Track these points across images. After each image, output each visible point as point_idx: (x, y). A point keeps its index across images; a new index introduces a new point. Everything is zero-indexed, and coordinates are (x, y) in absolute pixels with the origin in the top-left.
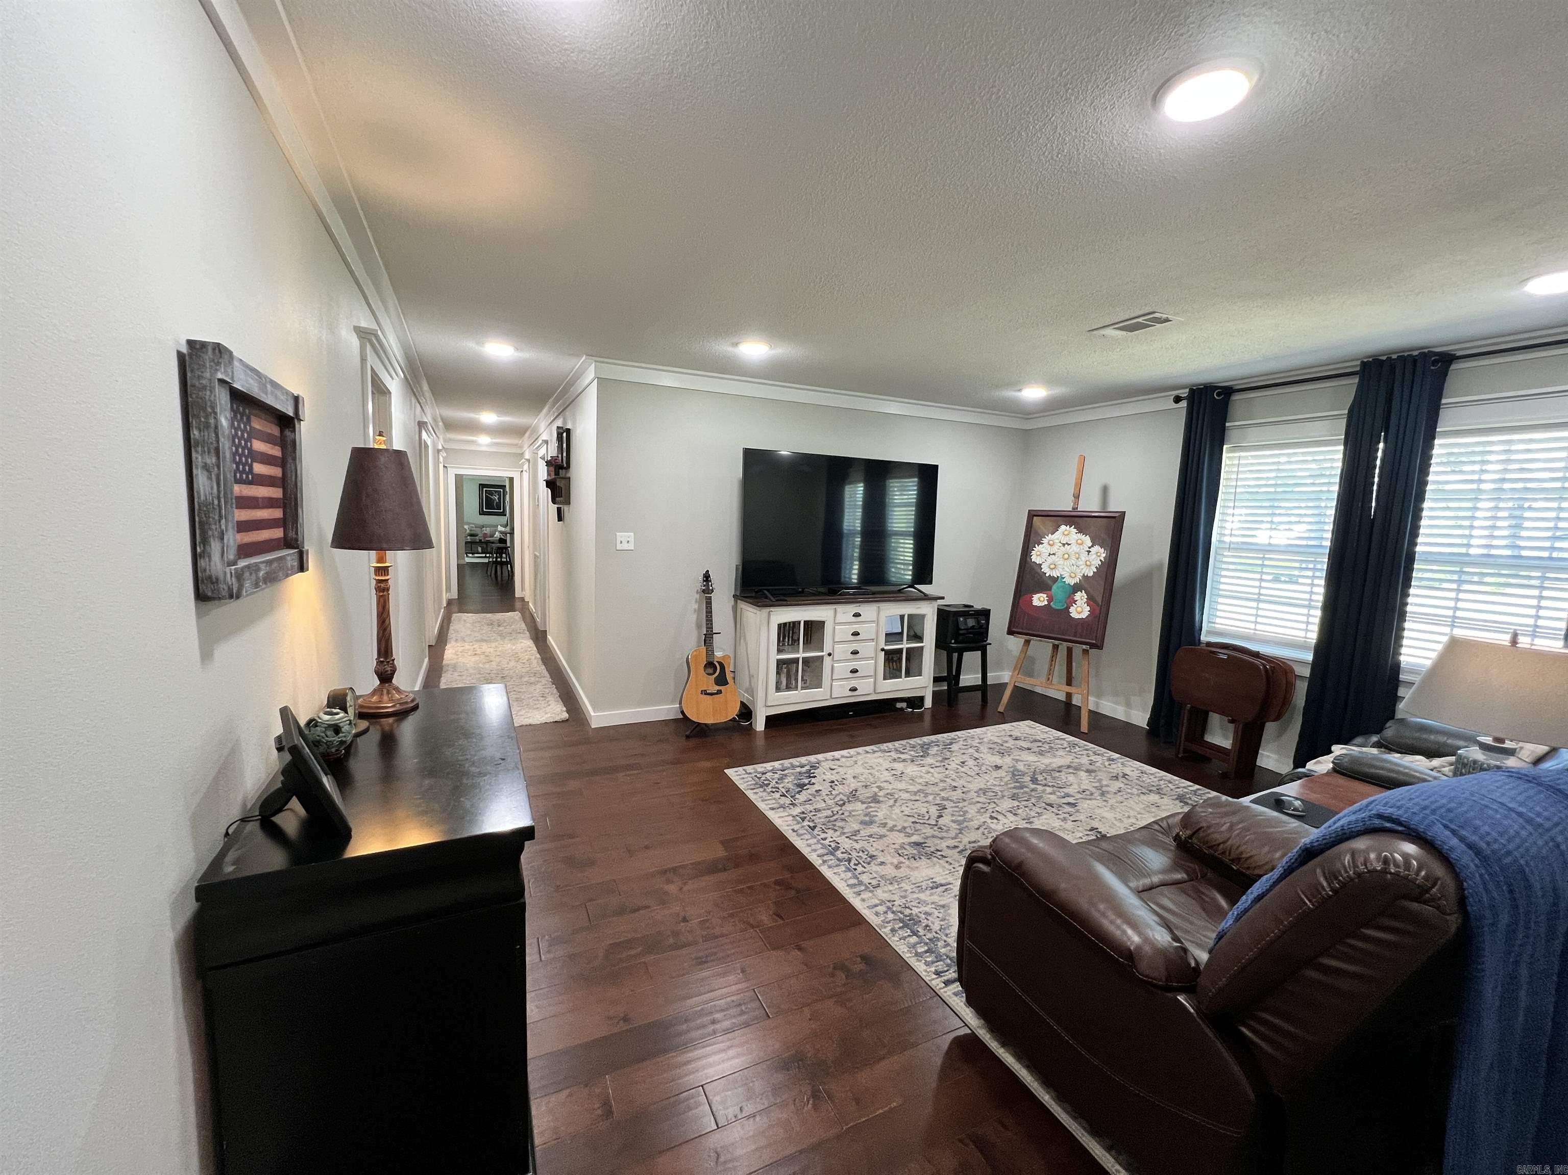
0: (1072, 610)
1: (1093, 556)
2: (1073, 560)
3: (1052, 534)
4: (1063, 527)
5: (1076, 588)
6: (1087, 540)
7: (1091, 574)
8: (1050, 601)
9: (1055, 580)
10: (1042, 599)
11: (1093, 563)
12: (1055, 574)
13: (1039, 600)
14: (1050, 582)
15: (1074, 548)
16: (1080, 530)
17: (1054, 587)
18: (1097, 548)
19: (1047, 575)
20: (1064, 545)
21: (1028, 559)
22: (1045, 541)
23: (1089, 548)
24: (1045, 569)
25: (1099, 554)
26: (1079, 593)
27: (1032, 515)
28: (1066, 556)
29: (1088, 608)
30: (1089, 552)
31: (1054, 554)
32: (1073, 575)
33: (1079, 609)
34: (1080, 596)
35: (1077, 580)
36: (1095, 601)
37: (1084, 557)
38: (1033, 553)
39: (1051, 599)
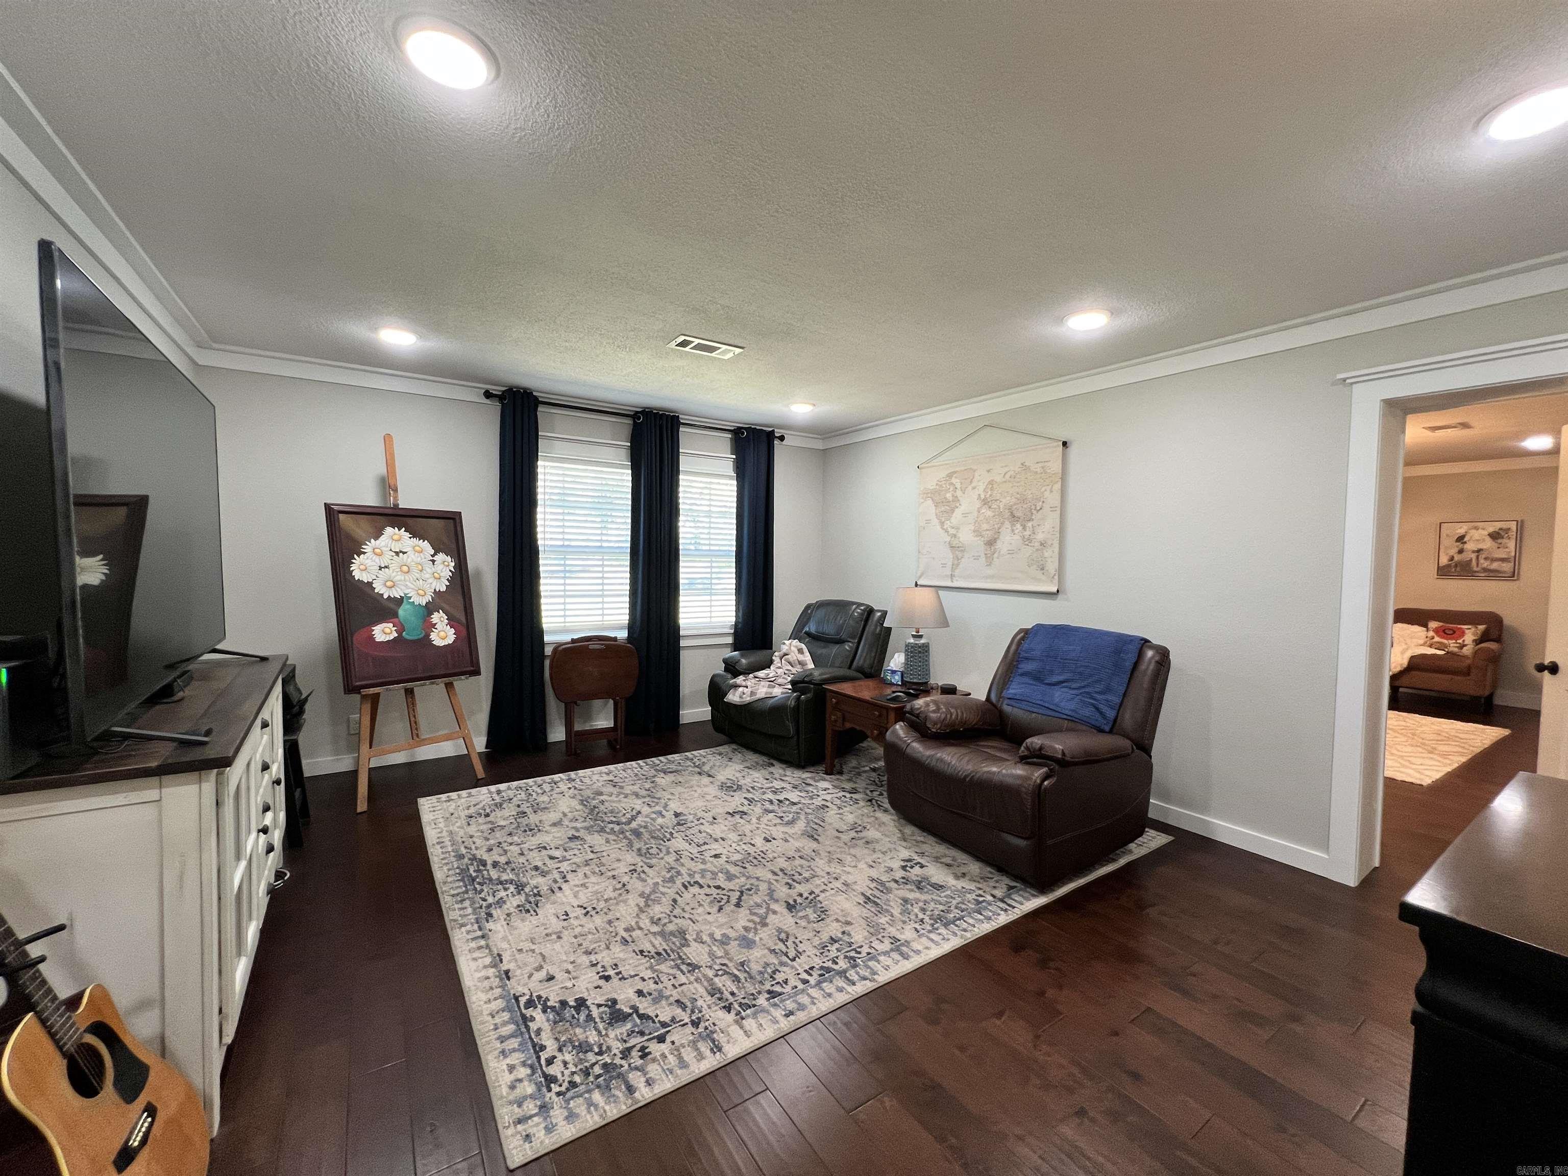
0: (433, 636)
1: (439, 567)
2: (416, 574)
3: (375, 539)
4: (389, 530)
5: (429, 609)
6: (426, 546)
7: (443, 589)
8: (400, 632)
9: (399, 601)
10: (388, 630)
11: (442, 574)
12: (396, 593)
13: (383, 632)
14: (392, 606)
15: (412, 557)
16: (415, 534)
17: (401, 612)
18: (441, 557)
19: (385, 596)
20: (397, 553)
21: (347, 576)
22: (368, 548)
23: (433, 556)
24: (379, 588)
25: (445, 565)
26: (436, 614)
27: (333, 511)
28: (405, 569)
29: (453, 631)
30: (433, 561)
31: (386, 567)
32: (421, 592)
33: (442, 634)
34: (439, 618)
35: (429, 598)
36: (459, 622)
37: (429, 567)
38: (353, 567)
39: (401, 629)
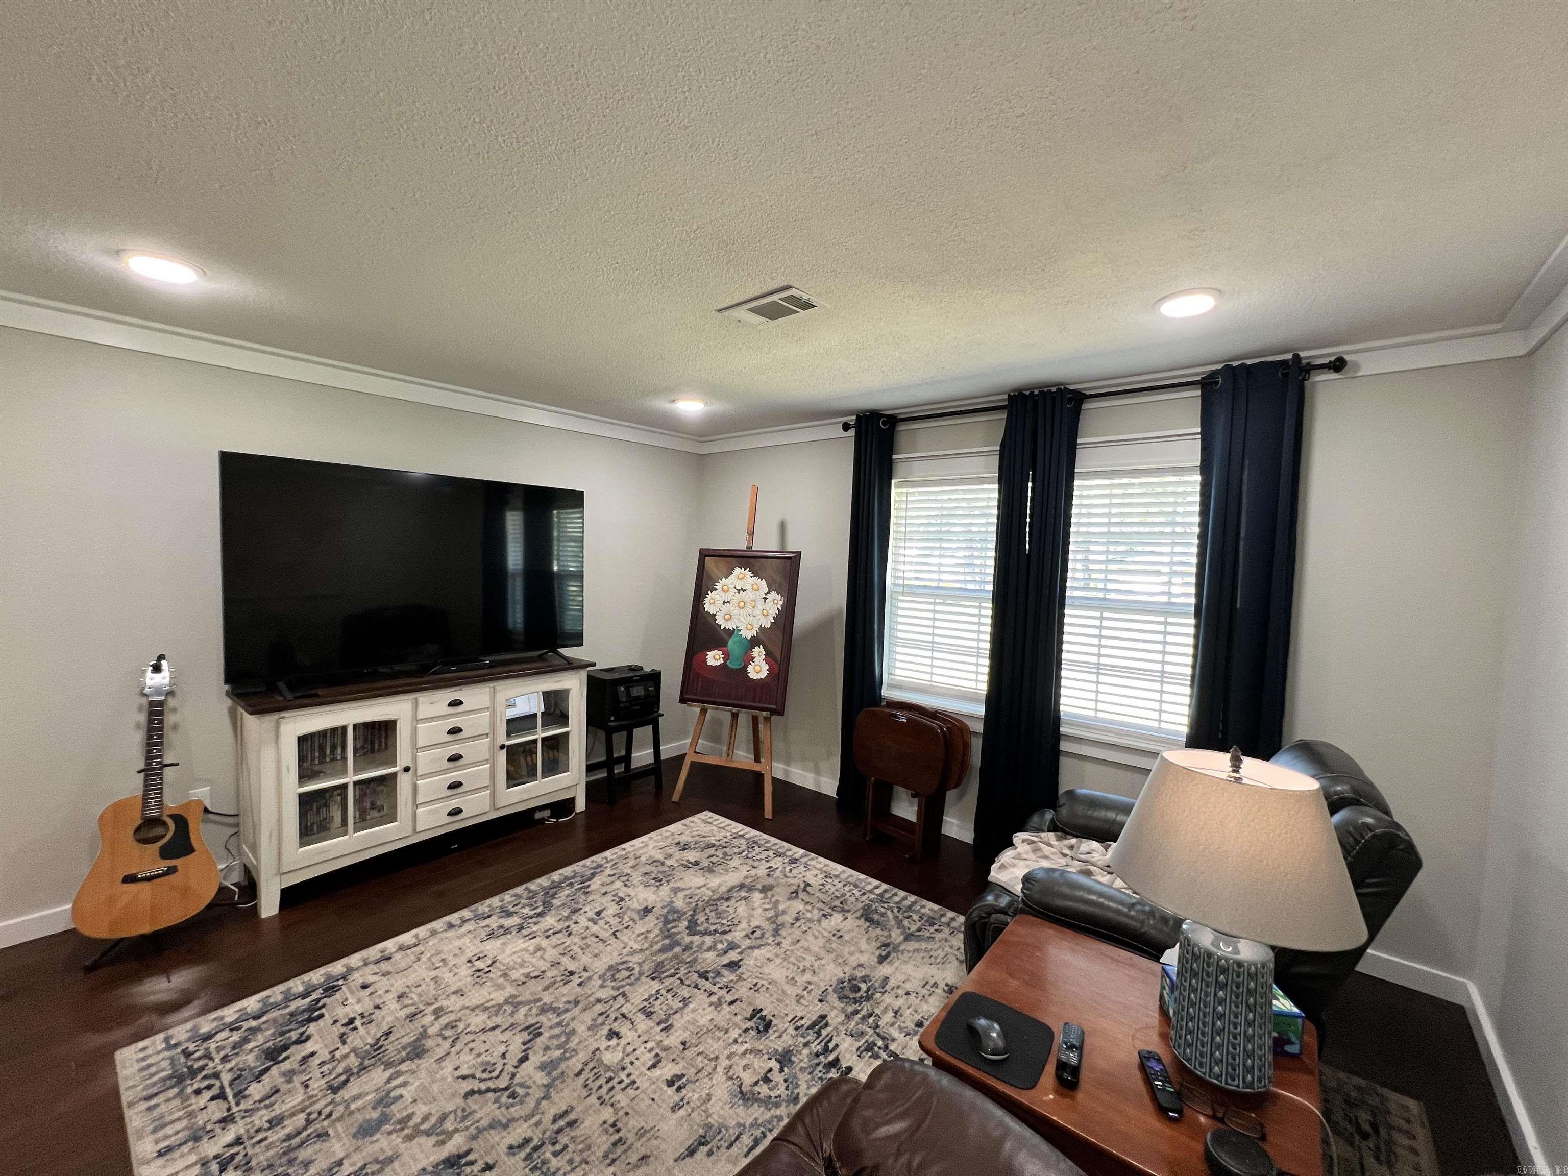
0: (749, 669)
1: (769, 604)
2: (749, 609)
3: (726, 578)
4: (738, 570)
5: (754, 642)
6: (763, 585)
7: (768, 626)
8: (725, 659)
9: (730, 633)
10: (717, 657)
11: (770, 612)
12: (730, 626)
13: (714, 658)
14: (724, 635)
15: (749, 595)
16: (756, 574)
17: (730, 643)
18: (773, 595)
19: (722, 627)
20: (739, 591)
21: (701, 608)
22: (719, 586)
23: (766, 594)
24: (720, 620)
25: (776, 602)
26: (757, 648)
27: (705, 554)
28: (742, 604)
29: (767, 667)
30: (765, 599)
31: (728, 602)
32: (749, 627)
33: (757, 668)
34: (758, 652)
35: (754, 633)
36: (775, 660)
37: (760, 604)
38: (706, 601)
39: (727, 656)
